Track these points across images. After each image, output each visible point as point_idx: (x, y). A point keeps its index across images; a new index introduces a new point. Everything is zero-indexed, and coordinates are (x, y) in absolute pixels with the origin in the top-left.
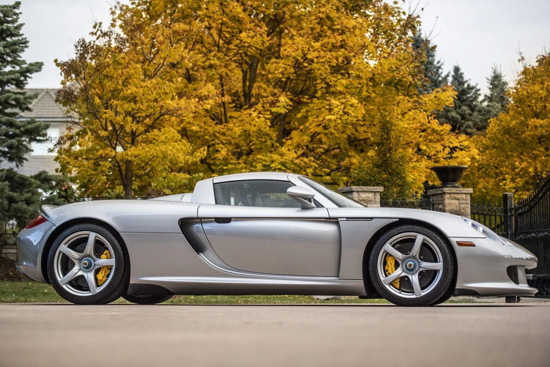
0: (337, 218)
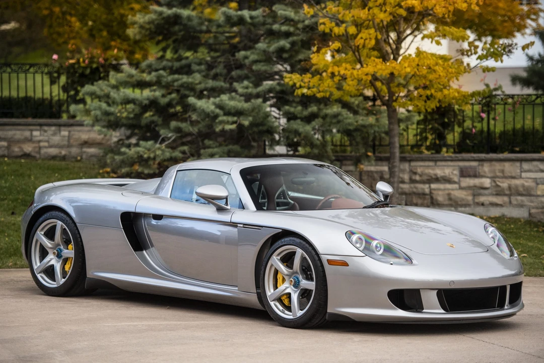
0: (237, 224)
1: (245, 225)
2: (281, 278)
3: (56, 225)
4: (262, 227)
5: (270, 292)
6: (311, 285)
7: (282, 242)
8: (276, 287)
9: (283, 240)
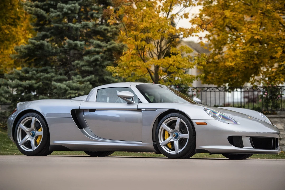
0: (141, 109)
1: (146, 109)
2: (167, 134)
3: (32, 120)
4: (157, 109)
5: (161, 142)
6: (187, 136)
7: (169, 116)
8: (164, 139)
9: (169, 115)
